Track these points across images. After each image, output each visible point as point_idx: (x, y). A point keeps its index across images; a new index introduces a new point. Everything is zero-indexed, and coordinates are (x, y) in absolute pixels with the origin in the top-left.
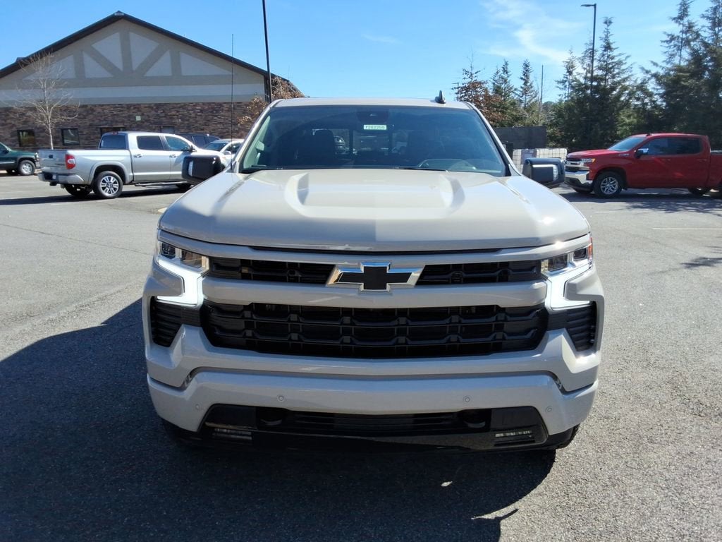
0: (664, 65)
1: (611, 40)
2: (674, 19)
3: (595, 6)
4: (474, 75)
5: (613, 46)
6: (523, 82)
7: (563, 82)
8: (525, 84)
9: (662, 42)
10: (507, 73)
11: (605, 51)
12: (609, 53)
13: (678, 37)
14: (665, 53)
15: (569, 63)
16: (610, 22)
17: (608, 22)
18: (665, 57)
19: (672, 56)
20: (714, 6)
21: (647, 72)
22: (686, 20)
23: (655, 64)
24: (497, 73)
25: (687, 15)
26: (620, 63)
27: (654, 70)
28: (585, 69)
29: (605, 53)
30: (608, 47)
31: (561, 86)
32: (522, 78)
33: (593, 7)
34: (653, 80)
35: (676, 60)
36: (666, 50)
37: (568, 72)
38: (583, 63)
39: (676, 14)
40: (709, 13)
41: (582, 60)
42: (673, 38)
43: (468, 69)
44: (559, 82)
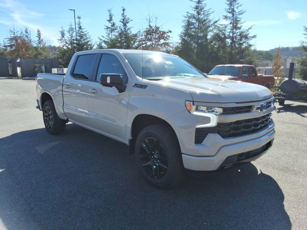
0: (107, 37)
1: (81, 25)
2: (108, 21)
3: (74, 10)
4: (16, 33)
5: (82, 28)
6: (38, 38)
7: (61, 40)
8: (39, 39)
9: (105, 29)
10: (28, 33)
11: (79, 29)
12: (81, 30)
13: (110, 27)
14: (106, 33)
15: (62, 32)
16: (80, 18)
17: (79, 18)
18: (106, 35)
19: (109, 34)
20: (123, 18)
21: (101, 40)
22: (112, 21)
23: (103, 37)
24: (22, 33)
25: (112, 20)
26: (85, 35)
27: (103, 39)
28: (70, 35)
29: (80, 30)
30: (80, 28)
31: (60, 41)
32: (37, 37)
33: (73, 11)
34: (103, 43)
35: (110, 36)
36: (107, 32)
37: (62, 36)
38: (69, 33)
39: (108, 19)
40: (122, 21)
41: (69, 32)
42: (108, 28)
43: (13, 30)
44: (58, 40)
